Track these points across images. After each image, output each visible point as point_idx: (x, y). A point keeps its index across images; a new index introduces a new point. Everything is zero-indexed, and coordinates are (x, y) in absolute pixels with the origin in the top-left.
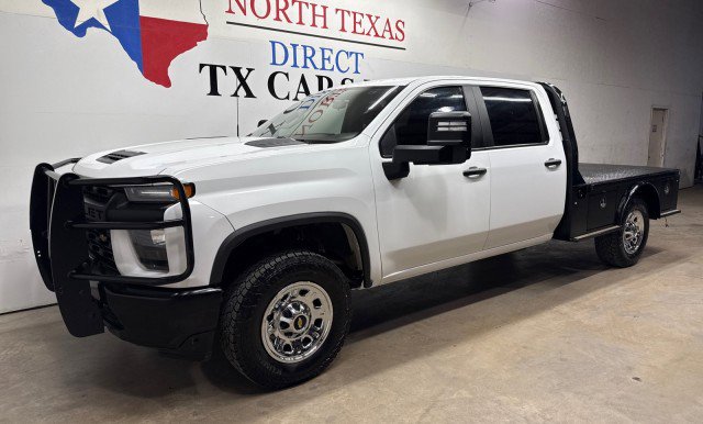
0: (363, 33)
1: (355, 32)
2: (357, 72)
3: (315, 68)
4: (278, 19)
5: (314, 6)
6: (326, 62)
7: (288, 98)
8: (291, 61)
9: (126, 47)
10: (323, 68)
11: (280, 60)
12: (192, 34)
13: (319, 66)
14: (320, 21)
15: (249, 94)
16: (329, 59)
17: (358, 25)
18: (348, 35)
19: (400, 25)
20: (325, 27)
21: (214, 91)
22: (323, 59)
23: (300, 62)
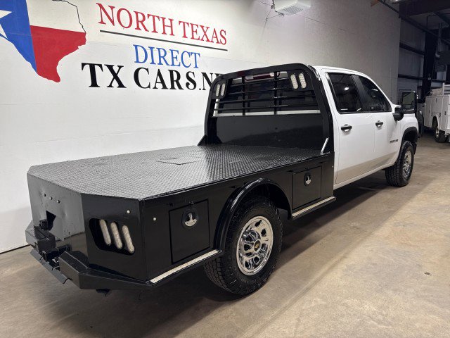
0: (199, 39)
1: (193, 38)
2: (196, 67)
3: (168, 64)
4: (138, 28)
5: (164, 19)
6: (175, 60)
7: (149, 87)
8: (149, 60)
9: (20, 51)
10: (173, 65)
11: (142, 58)
12: (74, 40)
13: (170, 63)
14: (168, 30)
15: (121, 85)
16: (176, 58)
17: (195, 33)
18: (189, 40)
19: (223, 33)
20: (172, 34)
21: (94, 84)
22: (173, 58)
23: (156, 60)
